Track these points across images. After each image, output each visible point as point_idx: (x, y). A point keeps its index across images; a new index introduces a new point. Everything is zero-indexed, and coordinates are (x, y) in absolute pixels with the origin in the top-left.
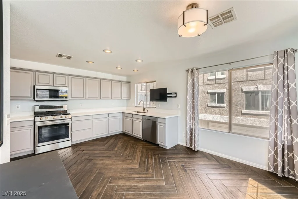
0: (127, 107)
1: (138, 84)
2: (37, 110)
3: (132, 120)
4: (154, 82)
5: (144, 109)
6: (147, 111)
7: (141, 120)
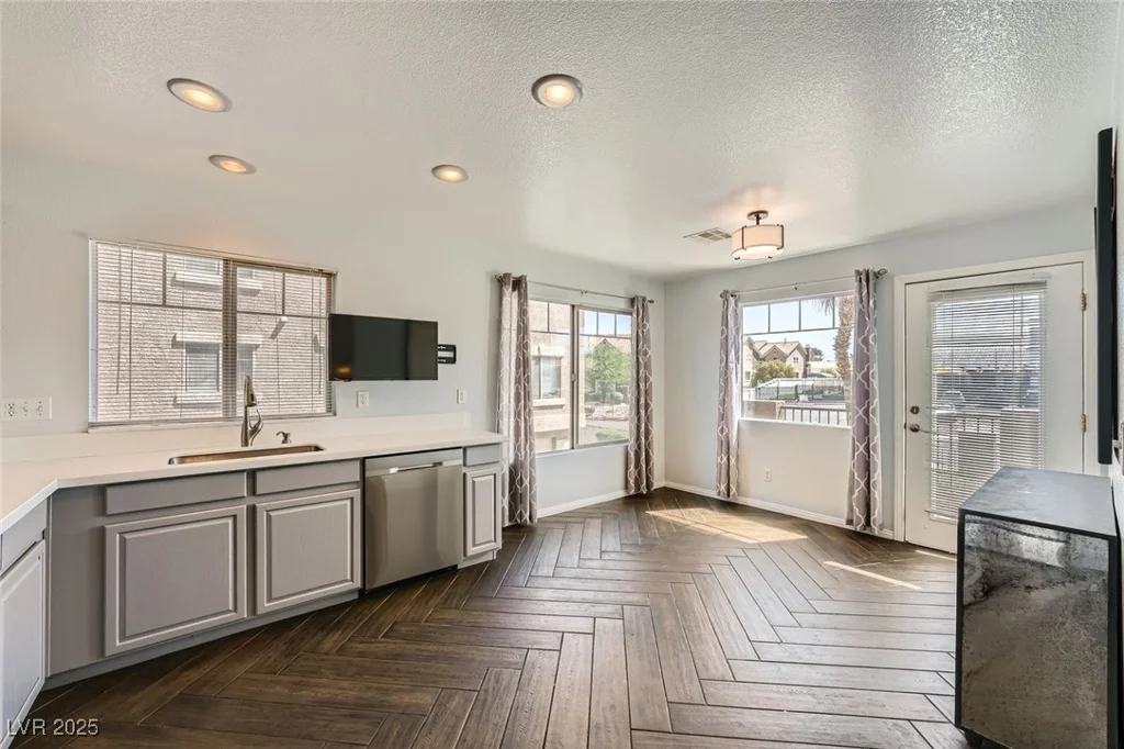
3: (252, 511)
4: (321, 272)
5: (249, 433)
6: (286, 436)
7: (355, 486)
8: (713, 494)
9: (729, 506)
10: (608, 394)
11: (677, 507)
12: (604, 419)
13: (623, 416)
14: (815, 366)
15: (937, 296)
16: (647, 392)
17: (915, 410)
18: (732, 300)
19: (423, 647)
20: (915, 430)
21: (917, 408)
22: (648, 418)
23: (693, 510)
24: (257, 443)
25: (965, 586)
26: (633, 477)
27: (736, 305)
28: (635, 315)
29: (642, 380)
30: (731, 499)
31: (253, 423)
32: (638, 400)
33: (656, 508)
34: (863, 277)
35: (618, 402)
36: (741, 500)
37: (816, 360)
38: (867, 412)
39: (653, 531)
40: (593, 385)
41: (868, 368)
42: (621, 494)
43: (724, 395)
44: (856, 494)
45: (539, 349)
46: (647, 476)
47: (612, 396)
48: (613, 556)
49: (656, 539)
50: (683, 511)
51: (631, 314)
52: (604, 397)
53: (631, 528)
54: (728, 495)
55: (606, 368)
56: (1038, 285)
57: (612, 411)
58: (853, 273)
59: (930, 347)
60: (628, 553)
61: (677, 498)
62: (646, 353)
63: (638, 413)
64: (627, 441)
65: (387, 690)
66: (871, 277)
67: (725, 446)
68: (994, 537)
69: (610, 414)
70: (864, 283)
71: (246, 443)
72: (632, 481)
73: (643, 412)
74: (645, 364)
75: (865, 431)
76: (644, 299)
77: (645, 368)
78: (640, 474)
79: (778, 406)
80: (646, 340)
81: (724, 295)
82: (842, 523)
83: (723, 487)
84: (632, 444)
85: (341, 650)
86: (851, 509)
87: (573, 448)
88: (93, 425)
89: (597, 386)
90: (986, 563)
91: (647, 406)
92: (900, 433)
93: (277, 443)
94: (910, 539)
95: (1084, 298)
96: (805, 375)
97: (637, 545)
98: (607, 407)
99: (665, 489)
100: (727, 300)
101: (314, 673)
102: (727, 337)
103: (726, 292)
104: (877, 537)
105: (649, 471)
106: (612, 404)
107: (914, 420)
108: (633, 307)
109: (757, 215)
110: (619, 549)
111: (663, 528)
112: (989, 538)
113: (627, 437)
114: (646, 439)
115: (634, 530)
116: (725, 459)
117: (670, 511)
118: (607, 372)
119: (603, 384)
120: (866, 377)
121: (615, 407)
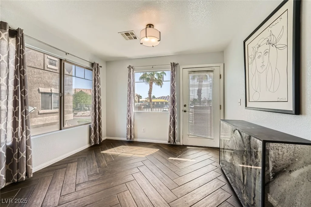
8: (125, 139)
9: (131, 143)
10: (83, 108)
11: (113, 147)
12: (81, 116)
13: (88, 115)
14: (141, 100)
15: (190, 72)
16: (99, 103)
17: (185, 106)
18: (132, 69)
20: (185, 111)
21: (185, 105)
22: (100, 113)
23: (119, 147)
25: (266, 175)
26: (93, 138)
27: (133, 71)
28: (94, 70)
29: (97, 97)
30: (132, 140)
32: (95, 106)
33: (104, 150)
34: (173, 65)
35: (86, 110)
36: (135, 140)
37: (140, 98)
38: (174, 107)
39: (104, 163)
40: (77, 105)
41: (174, 93)
42: (87, 146)
43: (129, 103)
44: (171, 133)
45: (51, 90)
46: (99, 137)
47: (84, 109)
48: (83, 185)
49: (106, 167)
50: (115, 148)
51: (92, 70)
52: (81, 109)
53: (93, 163)
54: (131, 139)
55: (82, 100)
56: (212, 71)
57: (84, 113)
58: (170, 64)
59: (189, 87)
60: (93, 181)
61: (113, 143)
62: (98, 87)
63: (95, 111)
64: (90, 123)
66: (175, 65)
67: (130, 122)
68: (277, 151)
69: (83, 115)
70: (173, 66)
72: (92, 140)
73: (97, 111)
74: (98, 91)
75: (173, 113)
76: (98, 65)
77: (98, 93)
78: (96, 136)
79: (142, 107)
80: (99, 81)
81: (130, 67)
82: (166, 142)
83: (129, 137)
84: (92, 124)
86: (170, 137)
87: (61, 129)
89: (78, 105)
90: (274, 163)
91: (99, 108)
92: (182, 112)
94: (184, 144)
95: (220, 75)
96: (139, 102)
97: (97, 174)
98: (83, 112)
99: (107, 140)
100: (130, 69)
102: (130, 82)
103: (130, 66)
104: (177, 145)
105: (100, 134)
106: (84, 111)
107: (185, 109)
108: (93, 67)
109: (150, 26)
110: (87, 180)
111: (108, 159)
112: (275, 152)
113: (91, 121)
114: (99, 121)
115: (94, 165)
116: (130, 126)
117: (110, 150)
118: (82, 101)
119: (80, 105)
120: (174, 96)
121: (85, 112)
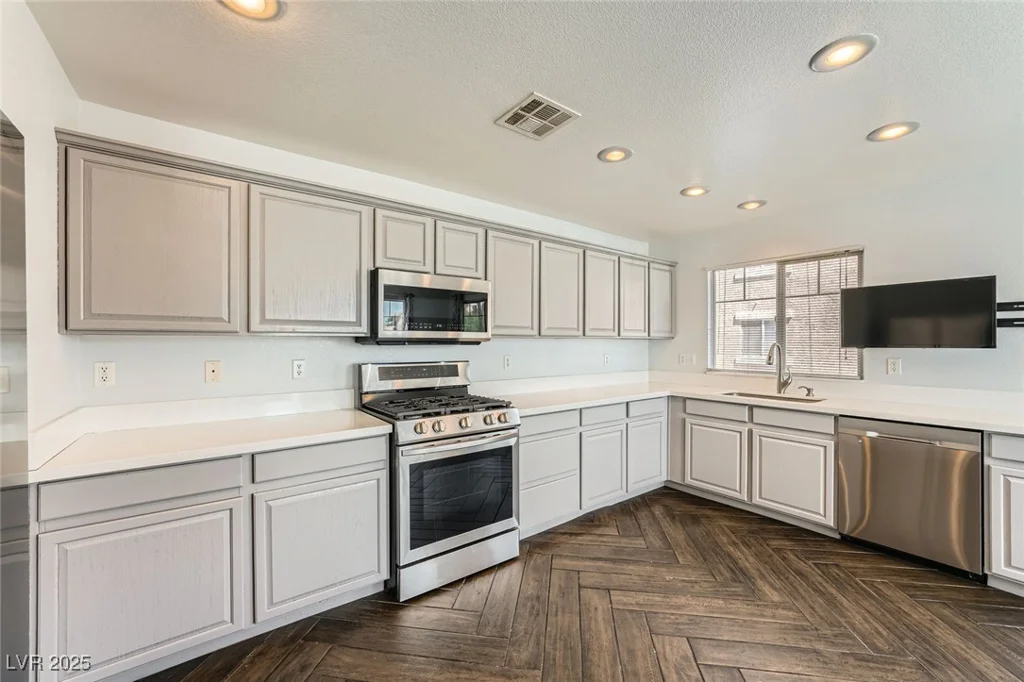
0: (650, 370)
1: (717, 273)
2: (373, 382)
3: (750, 432)
4: (848, 253)
5: (783, 385)
6: (809, 390)
7: (830, 437)
19: (824, 584)
24: (789, 392)
31: (785, 378)
65: (765, 577)
71: (780, 392)
85: (777, 550)
88: (710, 370)
93: (803, 394)
101: (748, 546)
